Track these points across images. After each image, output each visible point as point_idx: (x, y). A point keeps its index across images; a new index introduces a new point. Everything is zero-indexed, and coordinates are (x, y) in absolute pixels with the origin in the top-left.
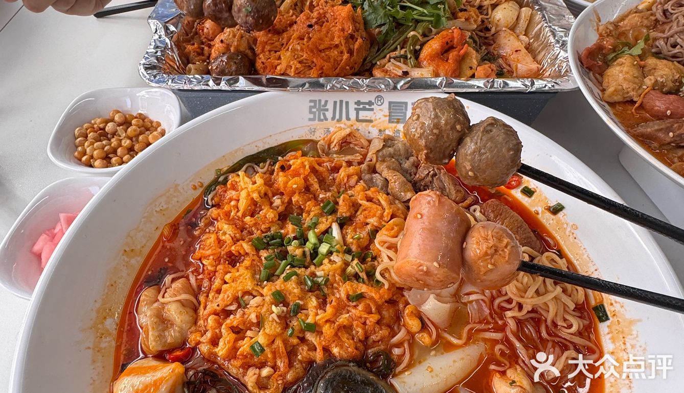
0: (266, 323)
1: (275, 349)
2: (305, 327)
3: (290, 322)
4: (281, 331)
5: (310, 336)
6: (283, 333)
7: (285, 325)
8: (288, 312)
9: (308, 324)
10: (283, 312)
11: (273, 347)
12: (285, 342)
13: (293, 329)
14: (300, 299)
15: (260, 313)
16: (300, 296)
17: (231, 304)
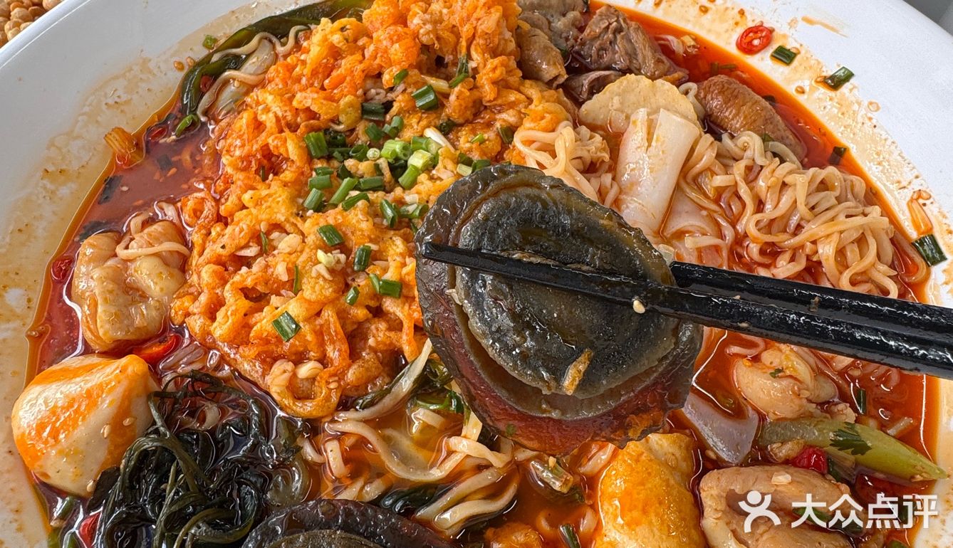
0: (305, 280)
1: (321, 326)
2: (380, 288)
3: (353, 280)
4: (334, 295)
5: (390, 305)
6: (338, 299)
7: (342, 286)
8: (349, 264)
9: (386, 282)
10: (338, 262)
11: (317, 322)
12: (342, 315)
13: (357, 292)
14: (371, 241)
15: (294, 263)
16: (372, 236)
17: (247, 246)
